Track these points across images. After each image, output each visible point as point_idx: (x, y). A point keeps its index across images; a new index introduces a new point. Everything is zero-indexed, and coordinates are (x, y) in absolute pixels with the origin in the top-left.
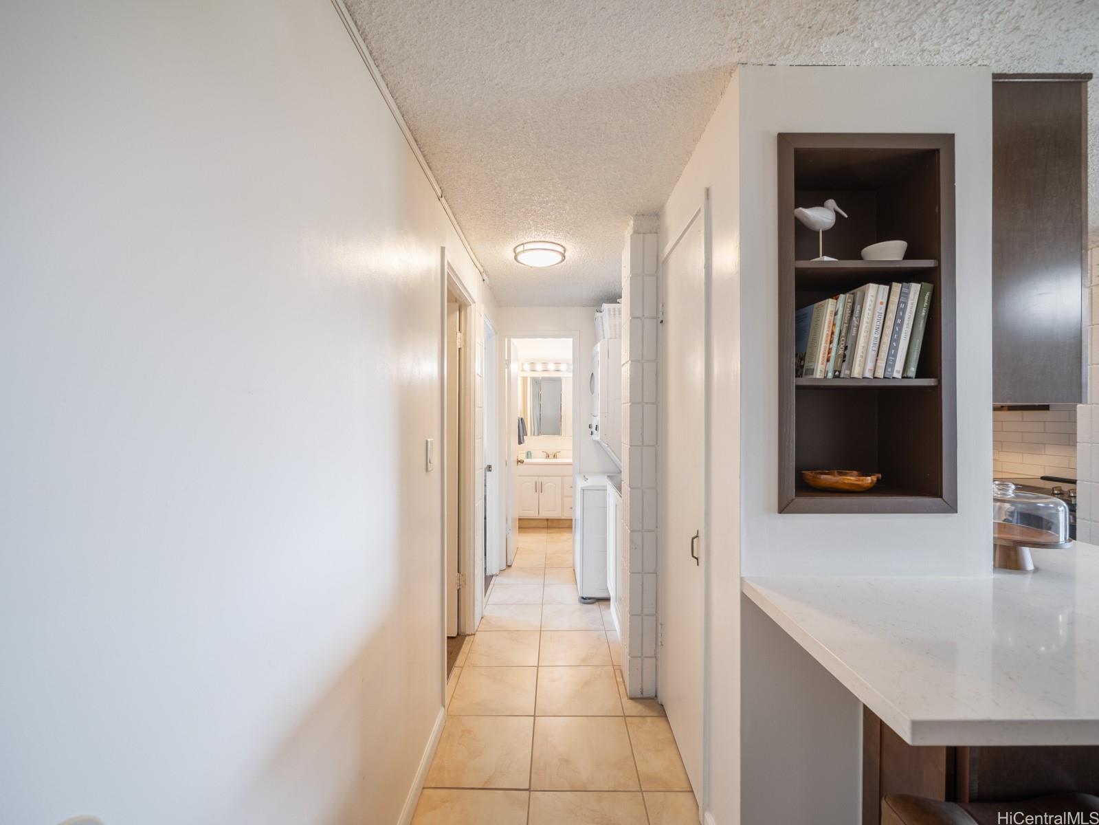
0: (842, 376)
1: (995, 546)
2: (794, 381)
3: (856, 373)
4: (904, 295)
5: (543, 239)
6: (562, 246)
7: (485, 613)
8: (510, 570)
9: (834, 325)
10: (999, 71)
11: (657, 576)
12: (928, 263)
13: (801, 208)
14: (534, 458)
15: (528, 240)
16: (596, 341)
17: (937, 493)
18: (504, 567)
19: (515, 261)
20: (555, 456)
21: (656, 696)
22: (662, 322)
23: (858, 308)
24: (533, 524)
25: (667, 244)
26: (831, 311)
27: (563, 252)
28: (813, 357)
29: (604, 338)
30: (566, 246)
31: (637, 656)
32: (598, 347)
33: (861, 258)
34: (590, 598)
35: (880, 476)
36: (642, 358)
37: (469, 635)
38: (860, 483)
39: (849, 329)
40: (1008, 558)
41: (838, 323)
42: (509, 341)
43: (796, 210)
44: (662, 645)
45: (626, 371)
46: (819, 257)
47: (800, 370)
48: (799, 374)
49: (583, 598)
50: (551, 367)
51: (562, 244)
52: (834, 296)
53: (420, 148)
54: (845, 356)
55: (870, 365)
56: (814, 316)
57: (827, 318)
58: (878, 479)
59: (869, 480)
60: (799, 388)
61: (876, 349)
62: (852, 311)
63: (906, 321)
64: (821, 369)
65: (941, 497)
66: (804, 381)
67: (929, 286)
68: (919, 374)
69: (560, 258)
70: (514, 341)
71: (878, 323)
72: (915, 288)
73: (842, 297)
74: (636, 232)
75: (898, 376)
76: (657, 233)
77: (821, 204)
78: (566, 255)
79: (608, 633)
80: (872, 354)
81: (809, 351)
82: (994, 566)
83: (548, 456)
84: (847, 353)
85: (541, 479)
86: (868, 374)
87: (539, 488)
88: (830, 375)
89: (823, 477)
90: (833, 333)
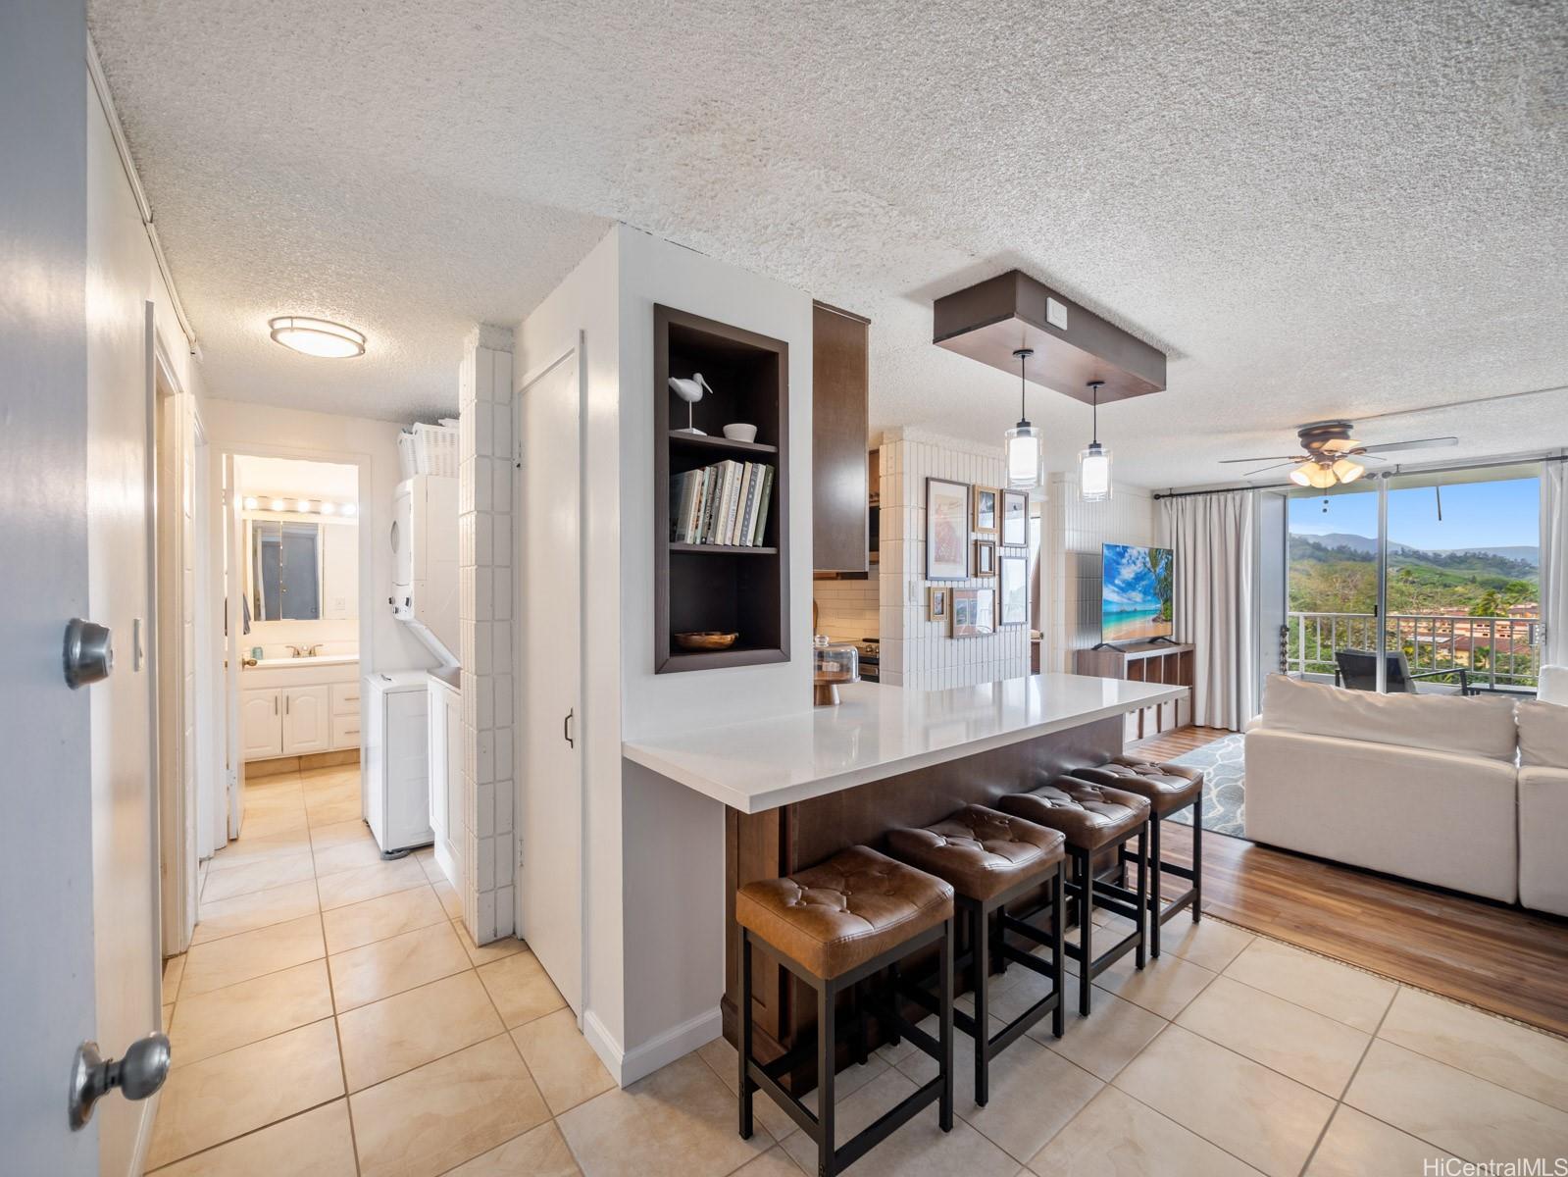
0: (708, 542)
1: (815, 686)
2: (668, 546)
3: (719, 541)
4: (754, 474)
5: (329, 319)
6: (361, 334)
7: (201, 918)
8: (235, 845)
9: (701, 494)
10: (818, 299)
11: (513, 783)
12: (770, 449)
13: (674, 379)
14: (269, 658)
15: (301, 314)
16: (401, 477)
17: (778, 647)
18: (225, 842)
19: (271, 340)
20: (311, 653)
21: (514, 933)
22: (519, 466)
23: (720, 481)
24: (270, 768)
25: (526, 372)
26: (699, 479)
27: (360, 342)
28: (684, 526)
29: (417, 473)
30: (368, 336)
31: (488, 890)
32: (409, 485)
33: (722, 435)
34: (399, 851)
35: (737, 634)
36: (493, 508)
37: (175, 956)
38: (722, 641)
39: (713, 499)
40: (823, 695)
41: (705, 493)
42: (230, 459)
43: (670, 380)
44: (522, 865)
45: (467, 525)
46: (688, 427)
47: (675, 534)
48: (672, 540)
49: (388, 853)
50: (304, 506)
51: (364, 333)
52: (701, 467)
53: (130, 147)
54: (710, 524)
55: (729, 534)
56: (685, 482)
57: (696, 488)
58: (736, 638)
59: (729, 638)
60: (672, 552)
61: (734, 520)
62: (716, 483)
63: (755, 497)
64: (692, 536)
65: (779, 648)
66: (677, 546)
67: (771, 468)
68: (765, 545)
69: (356, 350)
70: (238, 459)
71: (735, 498)
72: (762, 468)
73: (708, 469)
74: (483, 346)
75: (750, 544)
76: (511, 353)
77: (691, 377)
78: (366, 346)
79: (435, 885)
80: (731, 524)
81: (680, 516)
82: (815, 703)
83: (298, 654)
84: (712, 521)
85: (287, 692)
86: (728, 543)
87: (282, 706)
88: (698, 542)
89: (694, 637)
90: (700, 502)
